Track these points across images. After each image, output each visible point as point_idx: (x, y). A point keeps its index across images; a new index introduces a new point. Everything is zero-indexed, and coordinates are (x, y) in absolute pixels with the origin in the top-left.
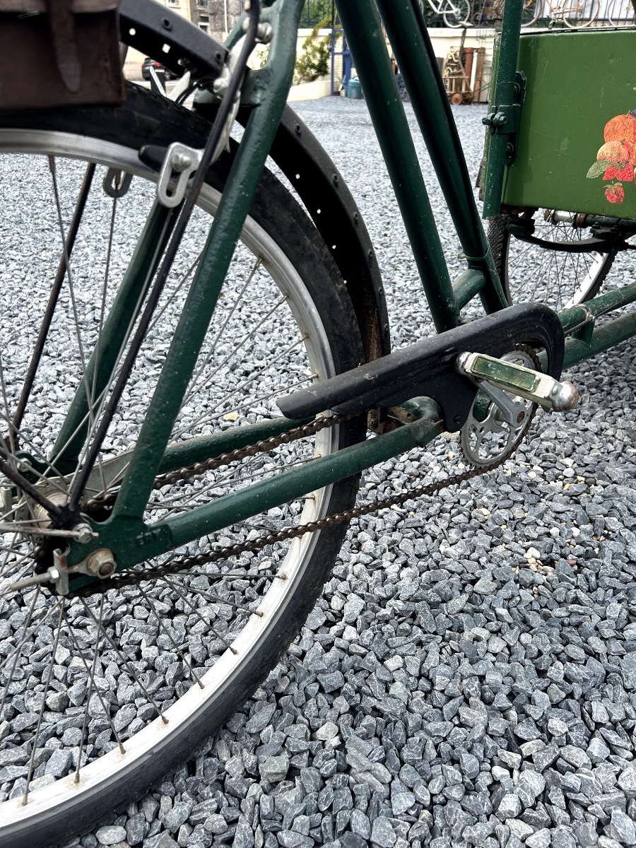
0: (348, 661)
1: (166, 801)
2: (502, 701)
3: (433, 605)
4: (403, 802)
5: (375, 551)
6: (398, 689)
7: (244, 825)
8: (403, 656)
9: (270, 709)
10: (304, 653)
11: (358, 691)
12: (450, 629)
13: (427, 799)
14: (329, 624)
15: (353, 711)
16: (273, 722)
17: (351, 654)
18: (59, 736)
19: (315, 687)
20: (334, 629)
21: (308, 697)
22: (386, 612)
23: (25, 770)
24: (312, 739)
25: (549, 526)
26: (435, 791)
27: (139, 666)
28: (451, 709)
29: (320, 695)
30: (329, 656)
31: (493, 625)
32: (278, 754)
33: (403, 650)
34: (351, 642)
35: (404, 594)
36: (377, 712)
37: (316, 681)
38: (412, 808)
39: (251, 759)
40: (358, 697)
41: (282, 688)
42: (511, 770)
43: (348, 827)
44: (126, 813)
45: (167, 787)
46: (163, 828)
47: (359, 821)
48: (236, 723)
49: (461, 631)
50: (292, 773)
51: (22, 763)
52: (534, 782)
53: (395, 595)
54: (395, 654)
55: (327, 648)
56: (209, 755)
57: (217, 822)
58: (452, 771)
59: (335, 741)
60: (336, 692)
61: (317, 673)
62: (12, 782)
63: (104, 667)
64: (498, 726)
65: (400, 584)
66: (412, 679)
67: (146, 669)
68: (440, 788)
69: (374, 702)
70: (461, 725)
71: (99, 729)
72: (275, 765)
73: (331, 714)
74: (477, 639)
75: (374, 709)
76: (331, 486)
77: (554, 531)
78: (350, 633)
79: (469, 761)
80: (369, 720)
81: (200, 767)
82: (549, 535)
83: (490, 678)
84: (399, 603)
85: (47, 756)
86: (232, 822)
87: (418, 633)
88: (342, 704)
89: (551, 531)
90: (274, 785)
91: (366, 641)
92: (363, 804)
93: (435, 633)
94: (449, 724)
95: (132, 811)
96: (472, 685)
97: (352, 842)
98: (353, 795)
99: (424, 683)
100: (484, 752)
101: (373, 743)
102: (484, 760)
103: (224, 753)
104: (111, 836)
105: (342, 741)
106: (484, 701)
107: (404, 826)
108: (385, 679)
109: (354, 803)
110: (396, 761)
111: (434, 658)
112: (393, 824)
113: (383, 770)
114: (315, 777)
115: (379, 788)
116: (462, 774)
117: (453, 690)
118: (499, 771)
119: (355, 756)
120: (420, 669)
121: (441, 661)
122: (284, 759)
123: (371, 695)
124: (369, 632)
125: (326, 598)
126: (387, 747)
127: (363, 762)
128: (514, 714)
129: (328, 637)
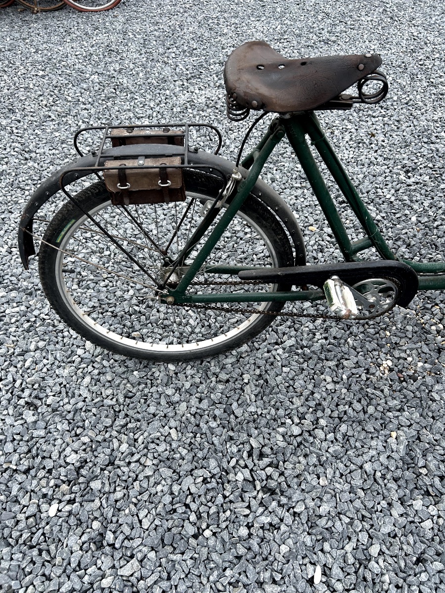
0: (272, 359)
1: (189, 367)
2: (312, 404)
3: (319, 359)
4: (252, 409)
5: (318, 326)
6: (279, 378)
7: (204, 386)
8: (291, 369)
9: (234, 360)
10: (260, 348)
11: (266, 371)
12: (319, 371)
13: (259, 413)
14: (276, 343)
15: (260, 376)
16: (232, 364)
17: (275, 358)
18: (174, 333)
19: (253, 362)
20: (276, 347)
21: (248, 363)
22: (300, 351)
23: (160, 337)
24: (241, 376)
25: (409, 356)
26: (263, 412)
27: (206, 324)
29: (253, 365)
30: (266, 354)
31: (335, 379)
32: (227, 374)
33: (292, 367)
34: (278, 354)
35: (312, 349)
36: (266, 381)
37: (254, 360)
38: (254, 412)
39: (218, 370)
40: (264, 373)
41: (243, 356)
42: (293, 423)
43: (231, 405)
44: (178, 364)
45: (192, 363)
46: (185, 373)
47: (235, 405)
48: (221, 357)
49: (322, 374)
50: (228, 381)
51: (161, 335)
52: (296, 430)
53: (309, 347)
54: (289, 367)
55: (268, 352)
56: (209, 362)
57: (198, 380)
58: (273, 411)
59: (246, 381)
60: (259, 367)
61: (257, 358)
62: (156, 338)
63: (197, 318)
64: (301, 410)
65: (315, 344)
66: (288, 378)
67: (208, 326)
68: (266, 413)
69: (268, 377)
70: (291, 402)
71: (185, 337)
72: (223, 376)
73: (252, 373)
74: (325, 380)
75: (267, 379)
76: (270, 303)
77: (410, 359)
78: (280, 351)
79: (281, 412)
80: (262, 382)
81: (204, 364)
82: (406, 359)
83: (316, 395)
84: (309, 351)
85: (167, 336)
86: (201, 383)
87: (305, 365)
88: (258, 372)
89: (408, 359)
90: (220, 381)
91: (283, 357)
92: (240, 402)
93: (313, 369)
94: (287, 399)
95: (180, 364)
96: (306, 393)
97: (229, 409)
98: (239, 398)
99: (291, 382)
100: (289, 413)
101: (258, 389)
102: (287, 415)
103: (213, 364)
104: (171, 367)
105: (249, 382)
106: (307, 400)
107: (246, 415)
108: (278, 373)
109: (238, 401)
110: (260, 398)
111: (302, 376)
112: (243, 412)
113: (253, 397)
114: (232, 387)
115: (248, 401)
116: (276, 414)
117: (298, 390)
118: (289, 421)
119: (247, 389)
120: (293, 377)
121: (304, 379)
122: (228, 376)
123: (269, 375)
124: (287, 355)
125: (284, 334)
126: (260, 392)
127: (249, 392)
128: (311, 410)
129: (272, 348)
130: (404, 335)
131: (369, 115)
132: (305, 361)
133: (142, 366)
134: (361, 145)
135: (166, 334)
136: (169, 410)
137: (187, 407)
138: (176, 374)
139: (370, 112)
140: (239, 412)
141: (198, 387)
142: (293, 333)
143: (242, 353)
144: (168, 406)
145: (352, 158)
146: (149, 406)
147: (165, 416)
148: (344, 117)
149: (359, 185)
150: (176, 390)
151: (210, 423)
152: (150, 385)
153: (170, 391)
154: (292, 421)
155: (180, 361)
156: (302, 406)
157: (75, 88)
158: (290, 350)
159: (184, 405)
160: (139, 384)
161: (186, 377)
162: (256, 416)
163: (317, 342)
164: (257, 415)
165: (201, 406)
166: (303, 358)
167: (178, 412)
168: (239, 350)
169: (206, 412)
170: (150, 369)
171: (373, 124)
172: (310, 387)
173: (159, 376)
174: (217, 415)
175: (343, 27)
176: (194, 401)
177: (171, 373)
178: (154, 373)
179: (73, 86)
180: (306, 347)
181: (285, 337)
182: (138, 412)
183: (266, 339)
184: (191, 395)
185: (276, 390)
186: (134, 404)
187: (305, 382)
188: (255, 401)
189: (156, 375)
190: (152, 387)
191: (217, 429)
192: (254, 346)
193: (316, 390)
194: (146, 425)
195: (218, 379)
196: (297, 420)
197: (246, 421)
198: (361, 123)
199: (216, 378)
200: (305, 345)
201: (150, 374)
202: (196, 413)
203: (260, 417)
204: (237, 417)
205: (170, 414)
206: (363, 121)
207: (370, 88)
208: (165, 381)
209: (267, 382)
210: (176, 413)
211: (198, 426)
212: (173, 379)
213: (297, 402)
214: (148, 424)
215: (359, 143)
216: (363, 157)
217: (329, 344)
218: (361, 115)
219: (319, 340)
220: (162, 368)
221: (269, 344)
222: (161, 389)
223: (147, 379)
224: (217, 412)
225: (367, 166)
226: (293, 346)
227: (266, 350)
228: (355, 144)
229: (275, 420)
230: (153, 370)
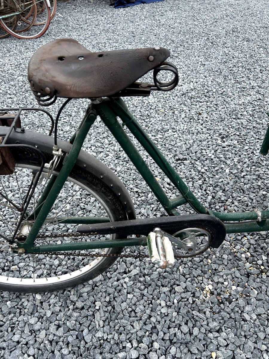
0: (120, 287)
1: (53, 296)
2: (148, 328)
3: (157, 285)
4: (99, 334)
6: (124, 305)
7: (62, 314)
8: (134, 296)
10: (111, 277)
11: (114, 298)
12: (157, 296)
13: (105, 338)
14: (125, 273)
15: (110, 302)
16: (88, 293)
17: (122, 286)
18: (45, 265)
19: (104, 290)
20: (125, 275)
21: (101, 291)
22: (142, 279)
23: (33, 270)
24: (94, 303)
25: (225, 280)
26: (109, 337)
28: (132, 320)
29: (104, 293)
30: (115, 283)
31: (168, 303)
32: (83, 302)
33: (135, 294)
34: (125, 283)
35: (152, 277)
37: (106, 288)
38: (101, 337)
39: (76, 299)
40: (113, 299)
41: (98, 285)
42: (132, 347)
43: (82, 331)
44: (44, 294)
45: (55, 293)
46: (49, 302)
47: (86, 331)
48: (80, 287)
49: (158, 299)
50: (83, 308)
52: (134, 354)
54: (132, 294)
55: (118, 280)
56: (69, 291)
57: (58, 309)
58: (116, 336)
59: (97, 308)
60: (109, 295)
61: (108, 286)
62: (30, 271)
64: (140, 333)
65: (154, 273)
66: (131, 304)
68: (111, 338)
69: (115, 303)
70: (132, 326)
71: (54, 269)
72: (79, 304)
73: (103, 300)
74: (160, 304)
75: (114, 306)
77: (226, 283)
78: (127, 280)
79: (123, 337)
80: (110, 308)
81: (65, 293)
82: (223, 283)
83: (152, 319)
84: (149, 278)
85: (39, 269)
86: (61, 311)
87: (145, 292)
88: (107, 299)
89: (225, 283)
90: (76, 309)
91: (129, 285)
92: (90, 328)
93: (152, 294)
94: (129, 323)
95: (46, 294)
96: (145, 317)
97: (81, 335)
98: (90, 324)
99: (133, 307)
100: (130, 337)
101: (107, 314)
102: (128, 339)
103: (72, 293)
104: (38, 297)
105: (100, 309)
106: (145, 324)
107: (94, 340)
108: (124, 300)
109: (89, 326)
110: (107, 323)
111: (142, 302)
112: (92, 338)
113: (101, 323)
114: (86, 314)
115: (97, 327)
116: (119, 338)
117: (138, 315)
118: (129, 345)
119: (97, 315)
120: (136, 303)
121: (143, 304)
122: (83, 304)
123: (116, 301)
124: (132, 282)
125: (131, 264)
126: (107, 318)
127: (99, 318)
128: (147, 333)
129: (121, 277)
130: (221, 263)
131: (198, 101)
132: (145, 287)
133: (15, 296)
134: (192, 120)
135: (39, 267)
136: (30, 338)
137: (46, 335)
138: (41, 303)
139: (198, 99)
140: (88, 338)
141: (57, 315)
142: (138, 263)
143: (97, 282)
144: (30, 334)
145: (186, 129)
146: (14, 334)
147: (27, 344)
148: (181, 102)
149: (190, 147)
150: (39, 319)
151: (63, 350)
152: (18, 314)
153: (33, 321)
154: (132, 345)
155: (46, 292)
156: (141, 329)
157: (6, 85)
158: (135, 279)
159: (43, 332)
160: (10, 313)
161: (50, 305)
162: (102, 341)
163: (156, 271)
164: (104, 340)
165: (57, 333)
166: (144, 285)
167: (37, 339)
168: (94, 280)
169: (61, 339)
170: (21, 300)
171: (200, 107)
172: (148, 312)
173: (27, 306)
174: (70, 342)
175: (182, 48)
176: (53, 328)
177: (38, 303)
178: (23, 302)
179: (5, 83)
180: (148, 275)
181: (132, 267)
182: (4, 341)
183: (117, 269)
184: (51, 323)
185: (121, 315)
186: (2, 333)
187: (145, 307)
188: (103, 327)
189: (25, 304)
190: (20, 315)
191: (69, 356)
192: (107, 276)
193: (153, 314)
194: (8, 353)
195: (75, 307)
196: (135, 345)
197: (94, 346)
198: (192, 106)
199: (74, 305)
200: (147, 273)
201: (20, 303)
202: (53, 339)
203: (106, 342)
204: (86, 343)
205: (31, 342)
206: (193, 105)
207: (198, 84)
208: (31, 310)
209: (114, 309)
210: (36, 341)
211: (53, 352)
212: (38, 308)
213: (137, 326)
214: (11, 352)
215: (191, 119)
216: (193, 129)
217: (165, 272)
218: (192, 101)
219: (157, 268)
220: (31, 298)
221: (119, 273)
222: (26, 318)
223: (18, 308)
224: (70, 339)
225: (195, 134)
226: (137, 274)
227: (116, 279)
228: (188, 120)
229: (117, 344)
230: (23, 300)
